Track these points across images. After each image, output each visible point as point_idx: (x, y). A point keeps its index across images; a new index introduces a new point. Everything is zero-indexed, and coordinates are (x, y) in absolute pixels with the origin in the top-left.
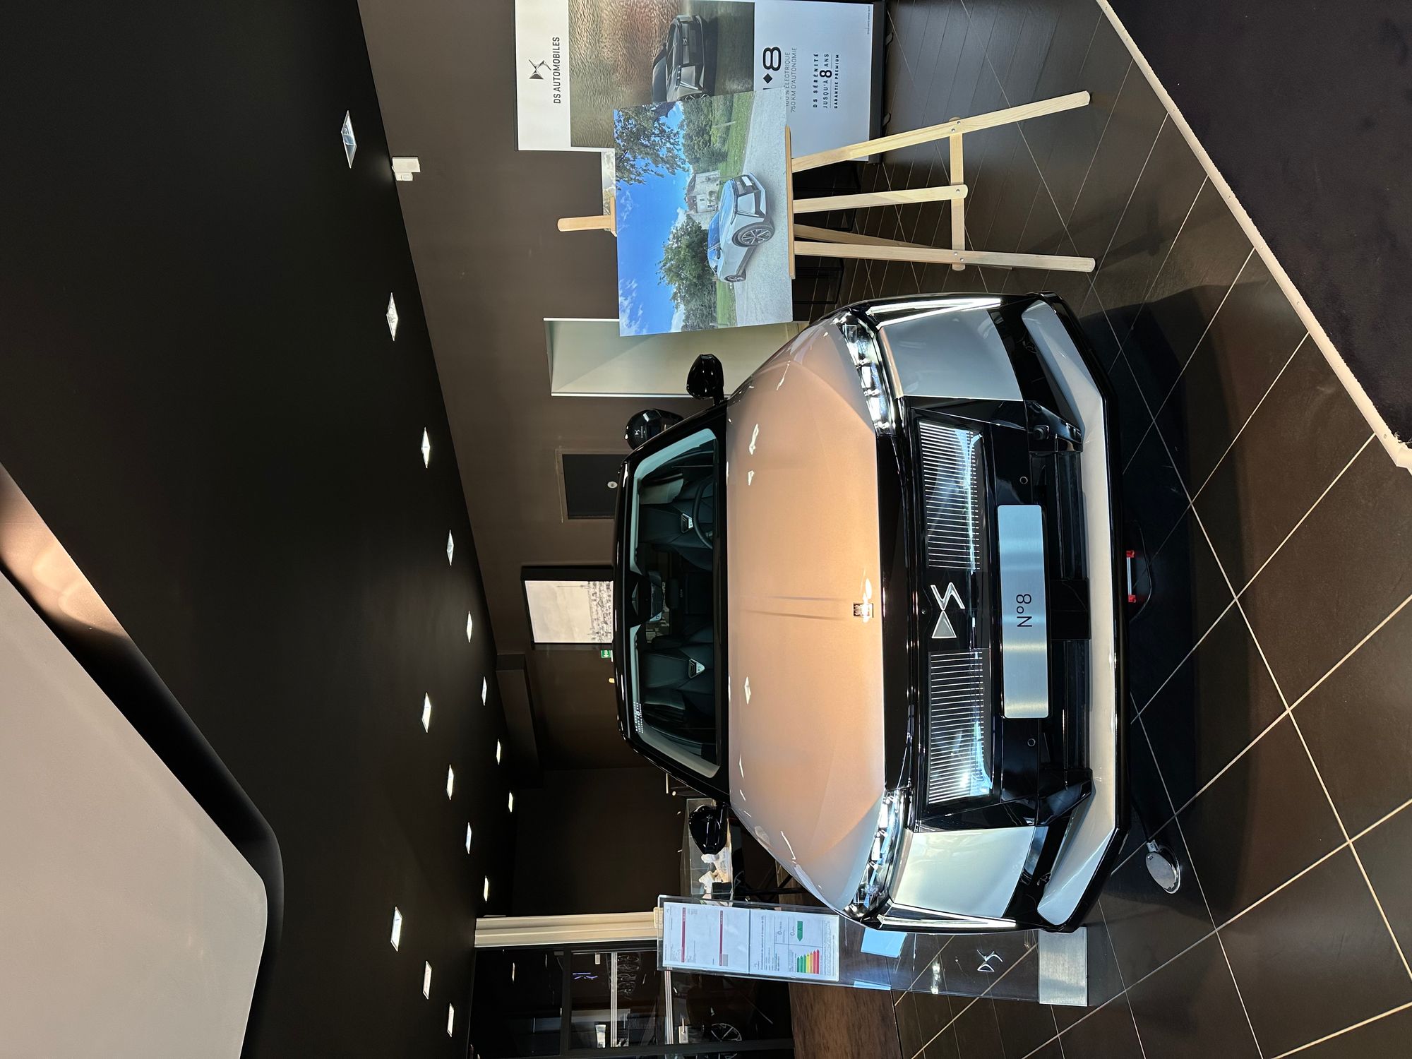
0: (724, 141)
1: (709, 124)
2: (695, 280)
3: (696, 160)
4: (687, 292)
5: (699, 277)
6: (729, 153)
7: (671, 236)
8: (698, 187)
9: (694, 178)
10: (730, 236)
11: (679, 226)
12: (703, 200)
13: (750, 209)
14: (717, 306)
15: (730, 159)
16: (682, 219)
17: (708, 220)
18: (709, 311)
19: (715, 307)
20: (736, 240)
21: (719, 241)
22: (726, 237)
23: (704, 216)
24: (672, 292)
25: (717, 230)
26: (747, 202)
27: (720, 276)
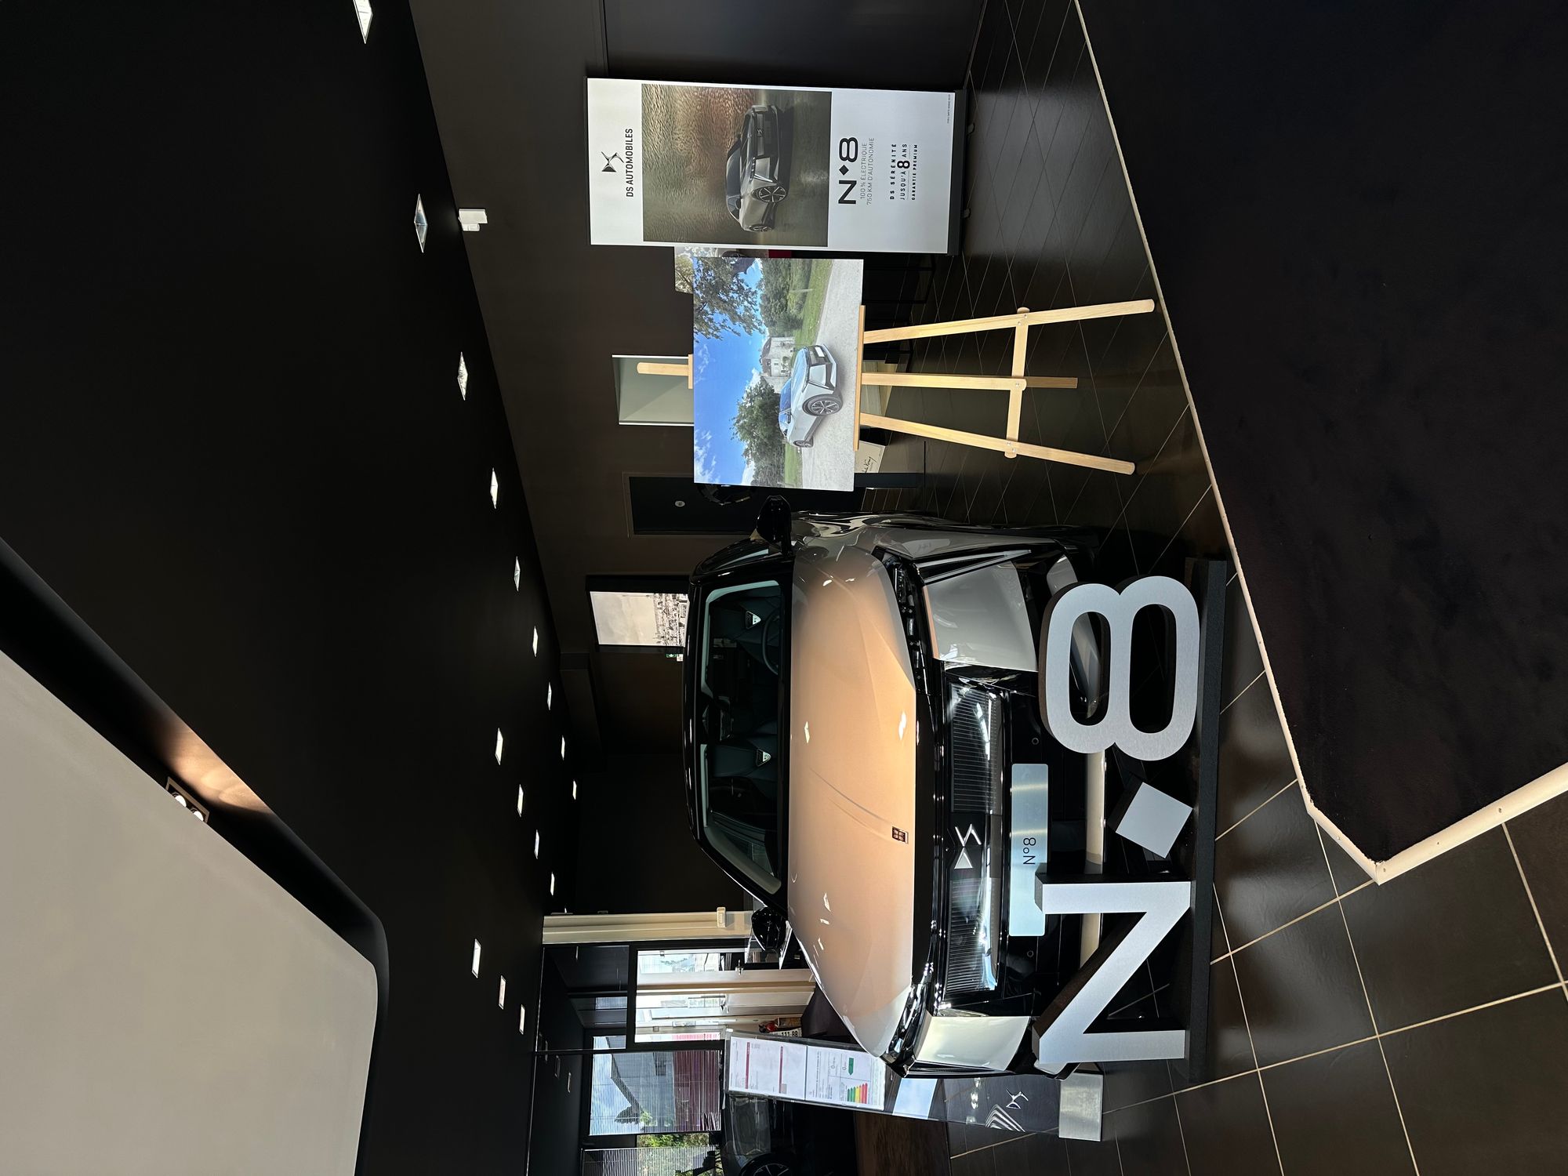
0: (800, 308)
1: (786, 288)
2: (765, 440)
3: (771, 323)
4: (757, 450)
5: (769, 438)
6: (804, 322)
7: (745, 395)
8: (773, 351)
9: (770, 341)
10: (801, 403)
11: (754, 386)
12: (777, 364)
13: (821, 379)
14: (786, 468)
15: (805, 327)
16: (755, 381)
17: (781, 385)
18: (778, 470)
19: (783, 468)
20: (806, 408)
21: (790, 406)
22: (797, 404)
23: (777, 380)
24: (744, 448)
25: (789, 396)
26: (818, 372)
27: (789, 439)
